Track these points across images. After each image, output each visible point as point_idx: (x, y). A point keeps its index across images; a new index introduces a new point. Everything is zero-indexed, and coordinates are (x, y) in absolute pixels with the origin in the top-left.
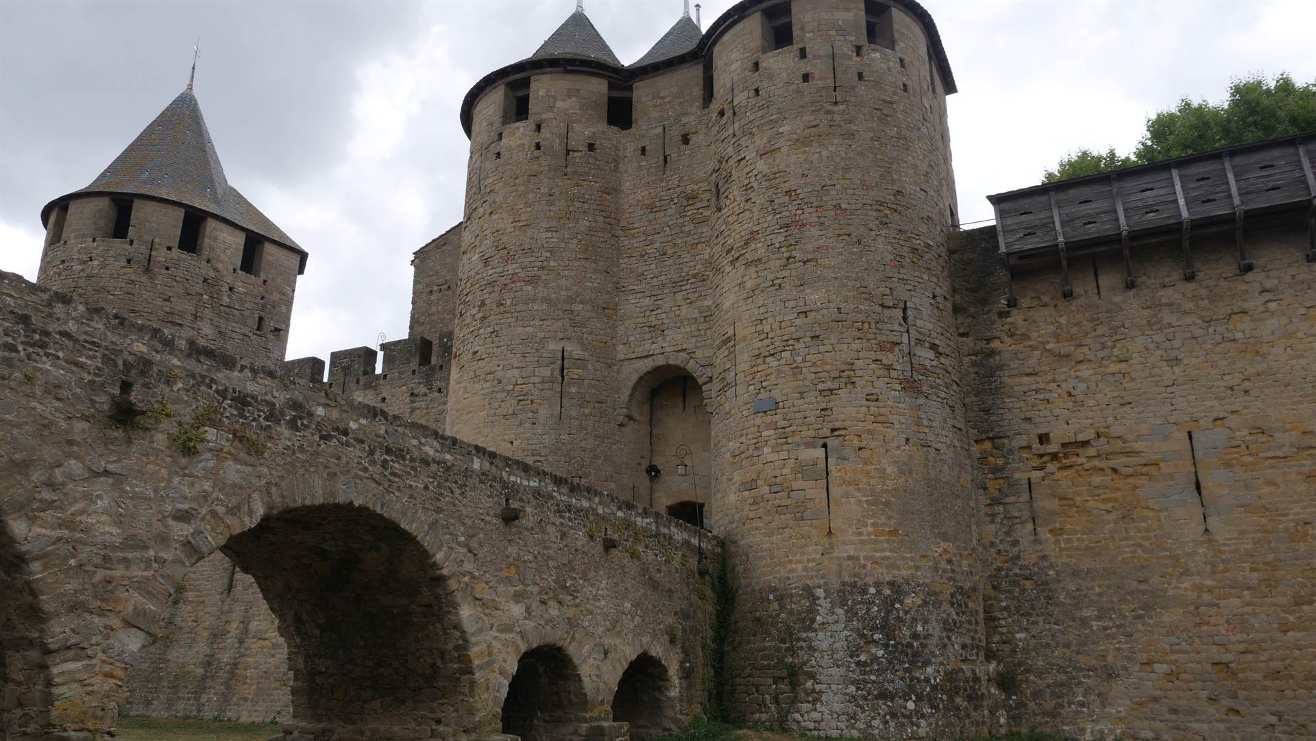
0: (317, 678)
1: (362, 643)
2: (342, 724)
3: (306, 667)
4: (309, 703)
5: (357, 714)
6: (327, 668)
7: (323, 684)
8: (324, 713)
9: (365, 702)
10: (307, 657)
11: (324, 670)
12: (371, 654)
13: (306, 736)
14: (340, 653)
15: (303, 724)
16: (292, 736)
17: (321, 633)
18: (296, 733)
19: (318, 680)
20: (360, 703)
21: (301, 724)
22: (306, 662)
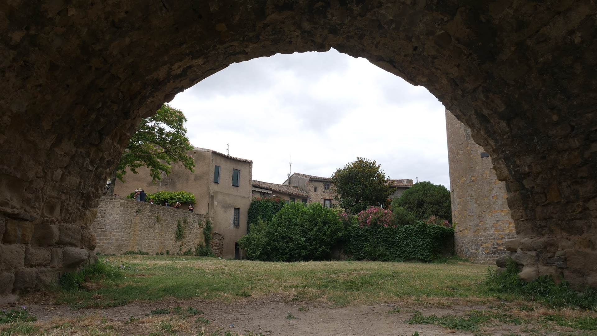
0: (525, 182)
1: (555, 118)
2: (565, 234)
3: (510, 173)
4: (526, 215)
5: (580, 219)
6: (529, 166)
7: (533, 187)
8: (543, 224)
9: (587, 200)
10: (506, 159)
11: (527, 169)
12: (573, 128)
13: (529, 253)
14: (535, 141)
15: (526, 240)
16: (516, 254)
17: (509, 125)
18: (519, 251)
19: (527, 183)
20: (581, 203)
21: (523, 240)
22: (508, 166)
